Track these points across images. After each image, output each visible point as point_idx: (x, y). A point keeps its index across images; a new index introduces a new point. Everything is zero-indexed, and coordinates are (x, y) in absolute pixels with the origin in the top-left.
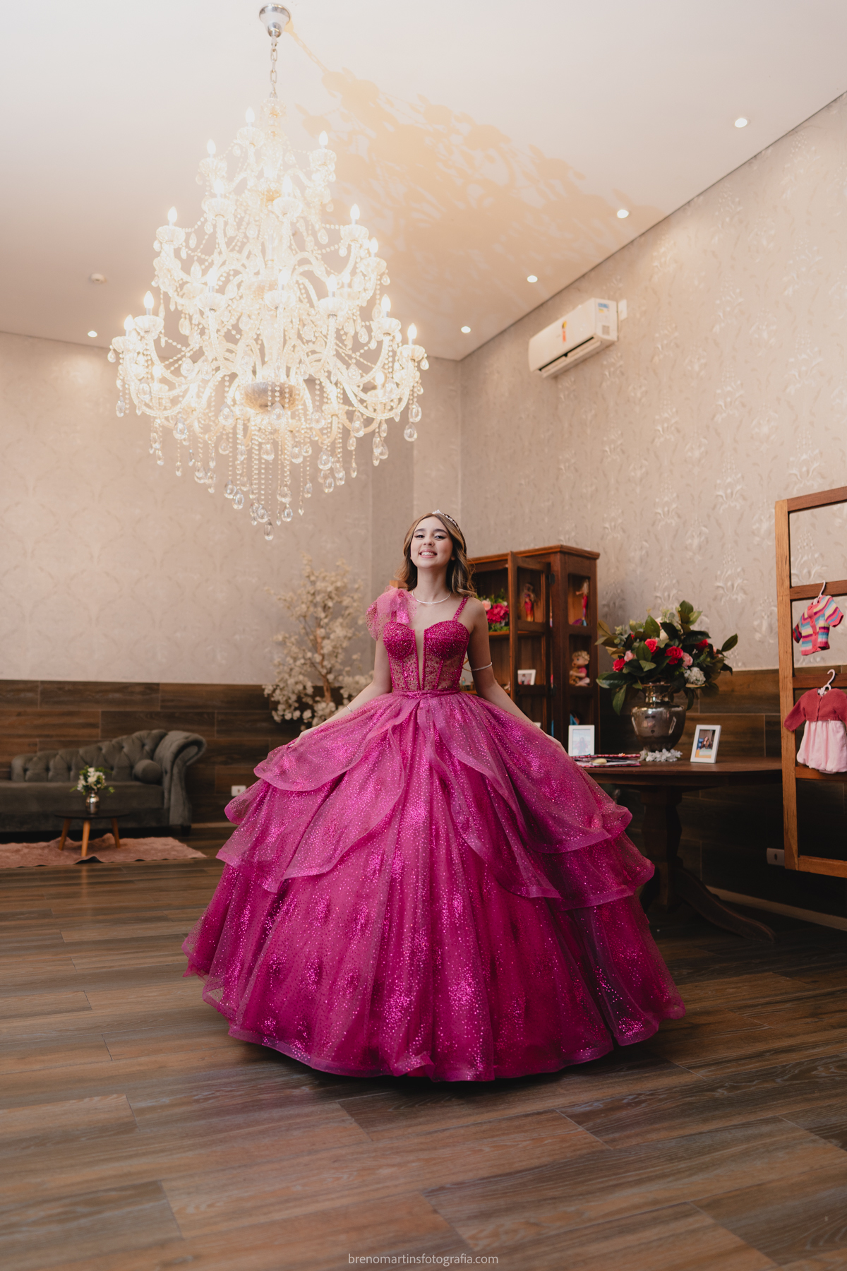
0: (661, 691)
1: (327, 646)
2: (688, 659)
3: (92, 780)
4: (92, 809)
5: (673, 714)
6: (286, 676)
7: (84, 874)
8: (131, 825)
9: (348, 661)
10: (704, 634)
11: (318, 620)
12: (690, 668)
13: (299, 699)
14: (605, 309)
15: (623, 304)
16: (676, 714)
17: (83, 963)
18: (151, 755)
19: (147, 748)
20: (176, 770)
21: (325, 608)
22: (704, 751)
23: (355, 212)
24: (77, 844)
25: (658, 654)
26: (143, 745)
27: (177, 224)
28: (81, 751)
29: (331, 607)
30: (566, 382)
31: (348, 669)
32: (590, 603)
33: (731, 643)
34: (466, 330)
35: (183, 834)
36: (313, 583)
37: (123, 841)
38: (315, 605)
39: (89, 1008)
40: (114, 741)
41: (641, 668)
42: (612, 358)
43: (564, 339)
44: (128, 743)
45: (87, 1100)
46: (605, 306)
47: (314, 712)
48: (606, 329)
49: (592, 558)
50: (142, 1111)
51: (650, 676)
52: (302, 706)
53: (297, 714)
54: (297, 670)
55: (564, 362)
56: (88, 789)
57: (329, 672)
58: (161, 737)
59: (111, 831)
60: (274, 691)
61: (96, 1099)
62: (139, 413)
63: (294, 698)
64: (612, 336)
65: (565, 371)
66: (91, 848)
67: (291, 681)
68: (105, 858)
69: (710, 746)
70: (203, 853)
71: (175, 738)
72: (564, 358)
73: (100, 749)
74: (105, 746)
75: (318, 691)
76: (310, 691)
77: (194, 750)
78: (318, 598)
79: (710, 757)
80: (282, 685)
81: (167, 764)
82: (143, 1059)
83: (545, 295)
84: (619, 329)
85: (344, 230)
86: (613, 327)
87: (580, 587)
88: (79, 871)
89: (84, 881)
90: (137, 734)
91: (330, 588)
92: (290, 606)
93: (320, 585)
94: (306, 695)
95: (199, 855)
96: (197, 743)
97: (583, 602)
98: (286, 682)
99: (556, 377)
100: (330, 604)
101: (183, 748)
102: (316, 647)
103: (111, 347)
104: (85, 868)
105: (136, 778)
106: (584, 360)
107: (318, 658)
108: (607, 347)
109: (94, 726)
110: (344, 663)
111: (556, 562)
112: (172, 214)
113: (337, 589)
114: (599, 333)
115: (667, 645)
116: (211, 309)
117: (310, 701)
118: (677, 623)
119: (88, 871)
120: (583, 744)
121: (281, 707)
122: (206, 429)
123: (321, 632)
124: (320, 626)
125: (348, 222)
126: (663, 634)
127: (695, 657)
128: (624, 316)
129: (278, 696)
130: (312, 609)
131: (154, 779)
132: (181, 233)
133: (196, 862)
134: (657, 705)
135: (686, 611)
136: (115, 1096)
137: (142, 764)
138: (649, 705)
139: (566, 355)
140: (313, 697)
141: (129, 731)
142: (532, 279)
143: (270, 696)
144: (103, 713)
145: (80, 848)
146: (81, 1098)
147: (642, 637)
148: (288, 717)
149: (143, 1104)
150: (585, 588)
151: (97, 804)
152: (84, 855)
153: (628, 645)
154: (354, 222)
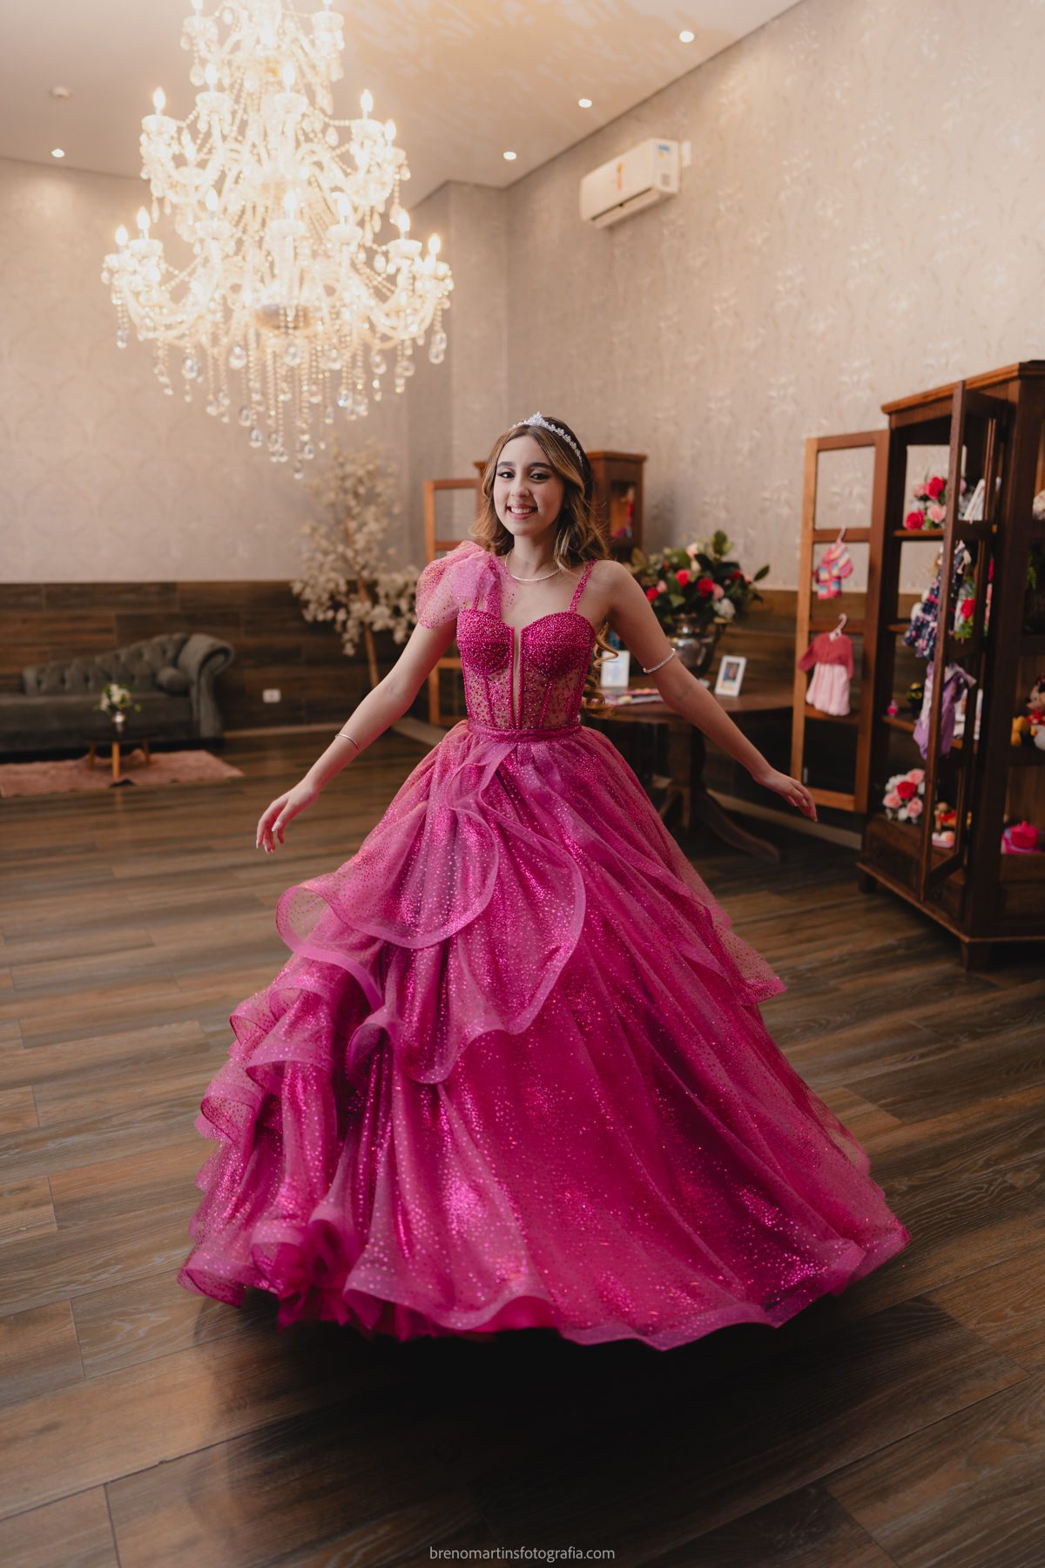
0: (692, 623)
1: (360, 541)
2: (718, 591)
3: (116, 698)
4: (120, 728)
5: (703, 645)
6: (316, 573)
7: (119, 799)
8: (160, 739)
9: (383, 556)
10: (735, 565)
11: (349, 509)
12: (720, 600)
13: (332, 597)
14: (665, 153)
15: (686, 147)
16: (707, 645)
17: (138, 900)
18: (175, 662)
19: (170, 654)
20: (203, 681)
21: (356, 495)
22: (729, 684)
23: (367, 101)
24: (105, 761)
25: (688, 588)
26: (164, 652)
27: (165, 112)
28: (98, 659)
29: (362, 493)
30: (623, 236)
31: (383, 564)
32: (635, 510)
33: (763, 573)
34: (510, 156)
35: (216, 746)
36: (342, 465)
37: (155, 757)
38: (345, 491)
39: (151, 945)
40: (133, 647)
41: (669, 602)
42: (672, 214)
43: (620, 186)
44: (149, 650)
45: (166, 1027)
46: (665, 148)
47: (348, 612)
48: (666, 179)
49: (637, 462)
50: (213, 1034)
51: (680, 609)
52: (336, 605)
53: (330, 614)
54: (327, 567)
55: (620, 214)
56: (113, 709)
57: (364, 567)
58: (183, 643)
59: (140, 746)
60: (304, 588)
61: (174, 1026)
62: (141, 338)
63: (325, 597)
64: (672, 188)
65: (622, 222)
66: (123, 768)
67: (322, 579)
68: (141, 779)
69: (734, 678)
70: (241, 769)
71: (200, 644)
72: (619, 209)
73: (117, 657)
74: (124, 653)
75: (352, 587)
76: (343, 588)
77: (220, 659)
78: (349, 484)
79: (732, 689)
80: (312, 582)
81: (193, 674)
82: (209, 990)
83: (601, 120)
84: (681, 179)
85: (355, 126)
86: (674, 176)
87: (624, 492)
88: (112, 796)
89: (120, 807)
90: (157, 640)
91: (361, 472)
92: (318, 493)
93: (349, 468)
94: (339, 593)
95: (234, 772)
96: (223, 651)
97: (628, 509)
98: (316, 578)
99: (612, 228)
100: (362, 490)
101: (208, 657)
102: (348, 539)
103: (104, 266)
104: (118, 791)
105: (160, 688)
106: (642, 213)
107: (350, 554)
108: (666, 200)
109: (108, 631)
110: (379, 559)
111: (600, 470)
112: (159, 98)
113: (369, 473)
114: (658, 185)
115: (699, 578)
116: (214, 239)
117: (343, 599)
118: (711, 554)
119: (124, 795)
120: (616, 673)
121: (312, 607)
122: (215, 340)
123: (353, 525)
124: (353, 518)
125: (360, 116)
126: (695, 566)
127: (726, 589)
128: (687, 162)
129: (308, 594)
130: (341, 496)
131: (180, 691)
132: (171, 125)
133: (234, 781)
134: (688, 636)
135: (720, 541)
136: (189, 1022)
137: (167, 674)
138: (680, 636)
139: (621, 205)
140: (347, 594)
141: (148, 635)
142: (585, 103)
143: (300, 594)
144: (119, 618)
145: (109, 768)
146: (161, 1025)
147: (676, 568)
148: (321, 617)
149: (213, 1028)
150: (631, 495)
151: (124, 723)
152: (116, 776)
153: (662, 574)
154: (365, 115)
